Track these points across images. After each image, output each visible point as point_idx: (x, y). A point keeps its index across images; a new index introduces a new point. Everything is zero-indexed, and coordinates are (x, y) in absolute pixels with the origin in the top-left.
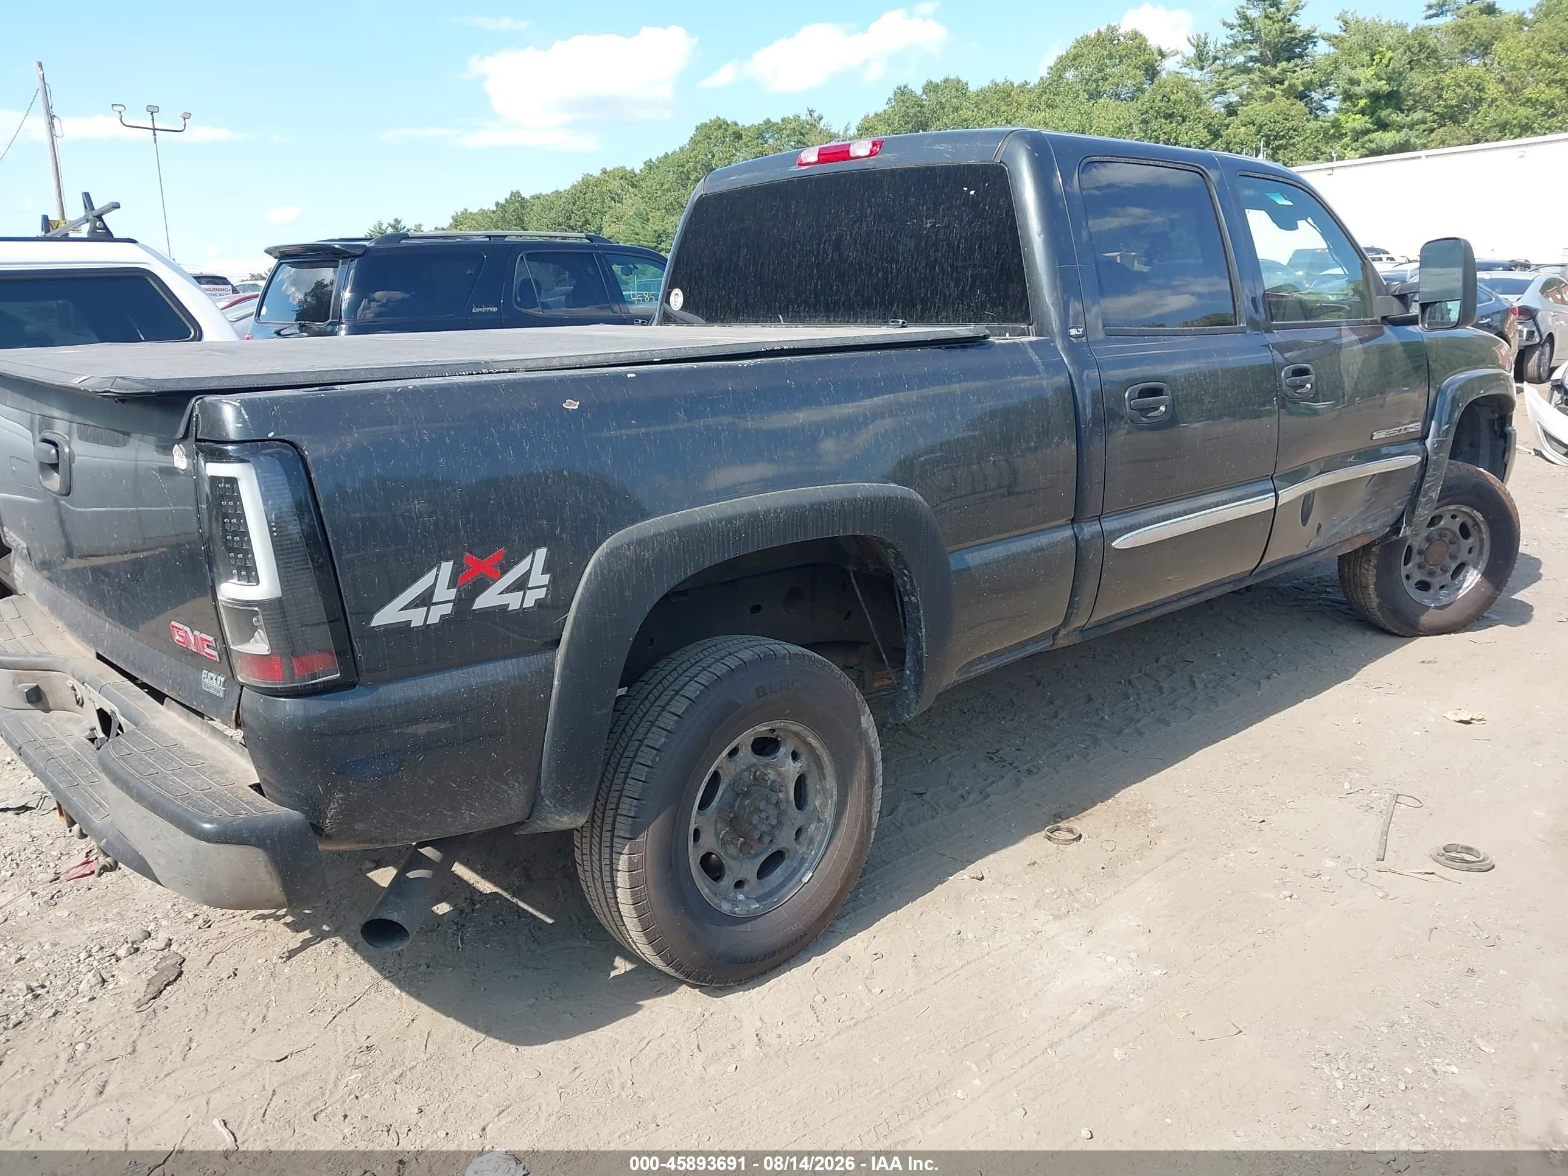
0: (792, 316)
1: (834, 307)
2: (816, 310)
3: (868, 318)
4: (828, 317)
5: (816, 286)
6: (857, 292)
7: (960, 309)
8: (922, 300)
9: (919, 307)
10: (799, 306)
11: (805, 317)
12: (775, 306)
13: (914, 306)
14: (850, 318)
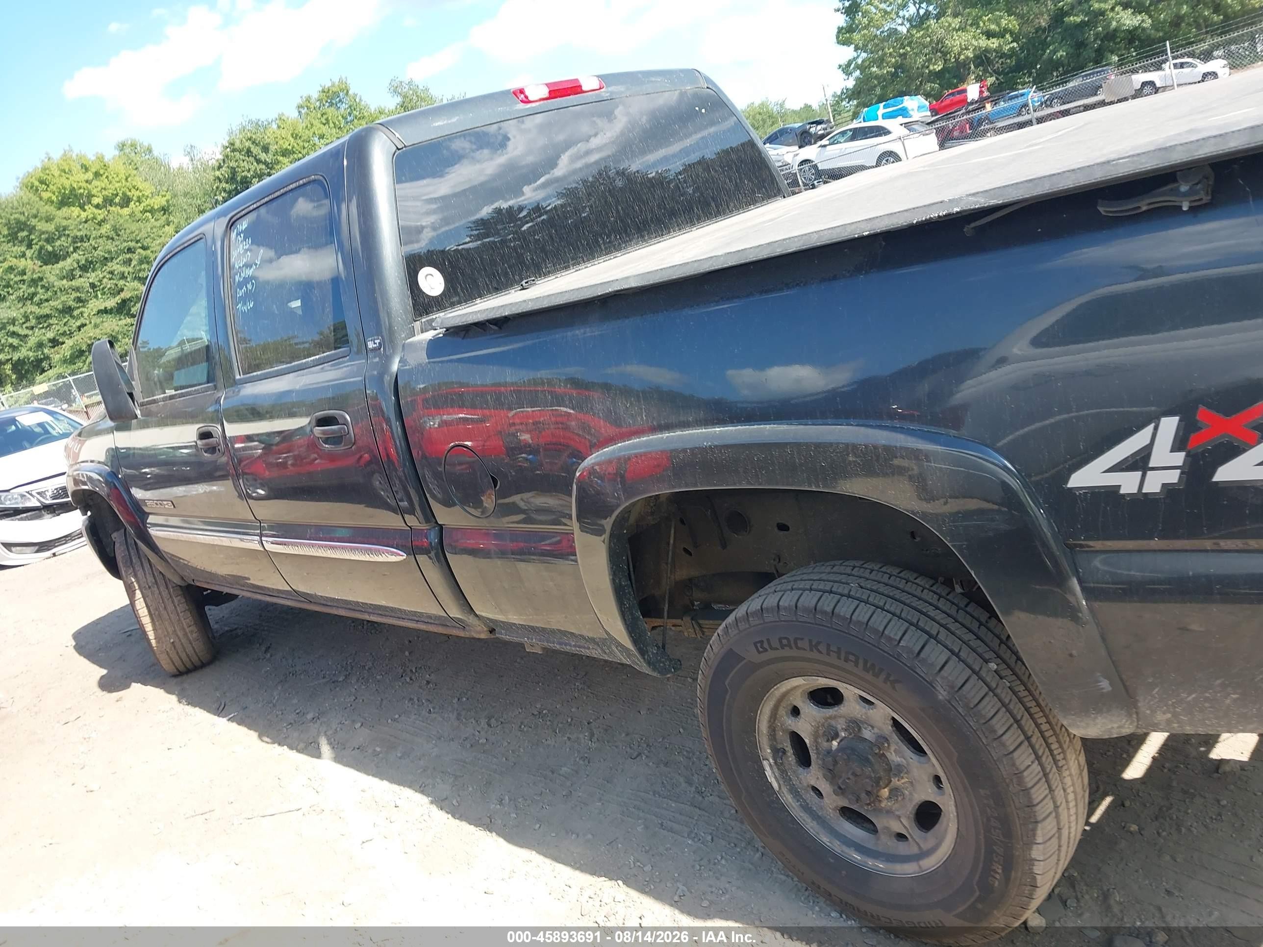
0: (606, 248)
1: (644, 226)
2: (628, 235)
3: (678, 226)
4: (643, 237)
5: (618, 211)
6: (659, 206)
7: (741, 197)
8: (713, 198)
9: (713, 204)
10: (609, 236)
11: (620, 244)
12: (583, 245)
13: (709, 205)
14: (662, 231)
